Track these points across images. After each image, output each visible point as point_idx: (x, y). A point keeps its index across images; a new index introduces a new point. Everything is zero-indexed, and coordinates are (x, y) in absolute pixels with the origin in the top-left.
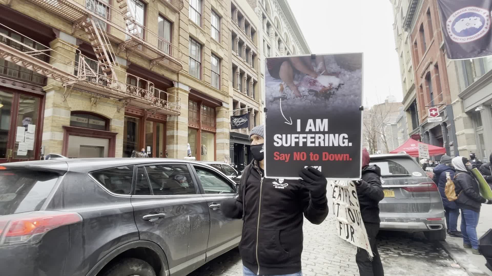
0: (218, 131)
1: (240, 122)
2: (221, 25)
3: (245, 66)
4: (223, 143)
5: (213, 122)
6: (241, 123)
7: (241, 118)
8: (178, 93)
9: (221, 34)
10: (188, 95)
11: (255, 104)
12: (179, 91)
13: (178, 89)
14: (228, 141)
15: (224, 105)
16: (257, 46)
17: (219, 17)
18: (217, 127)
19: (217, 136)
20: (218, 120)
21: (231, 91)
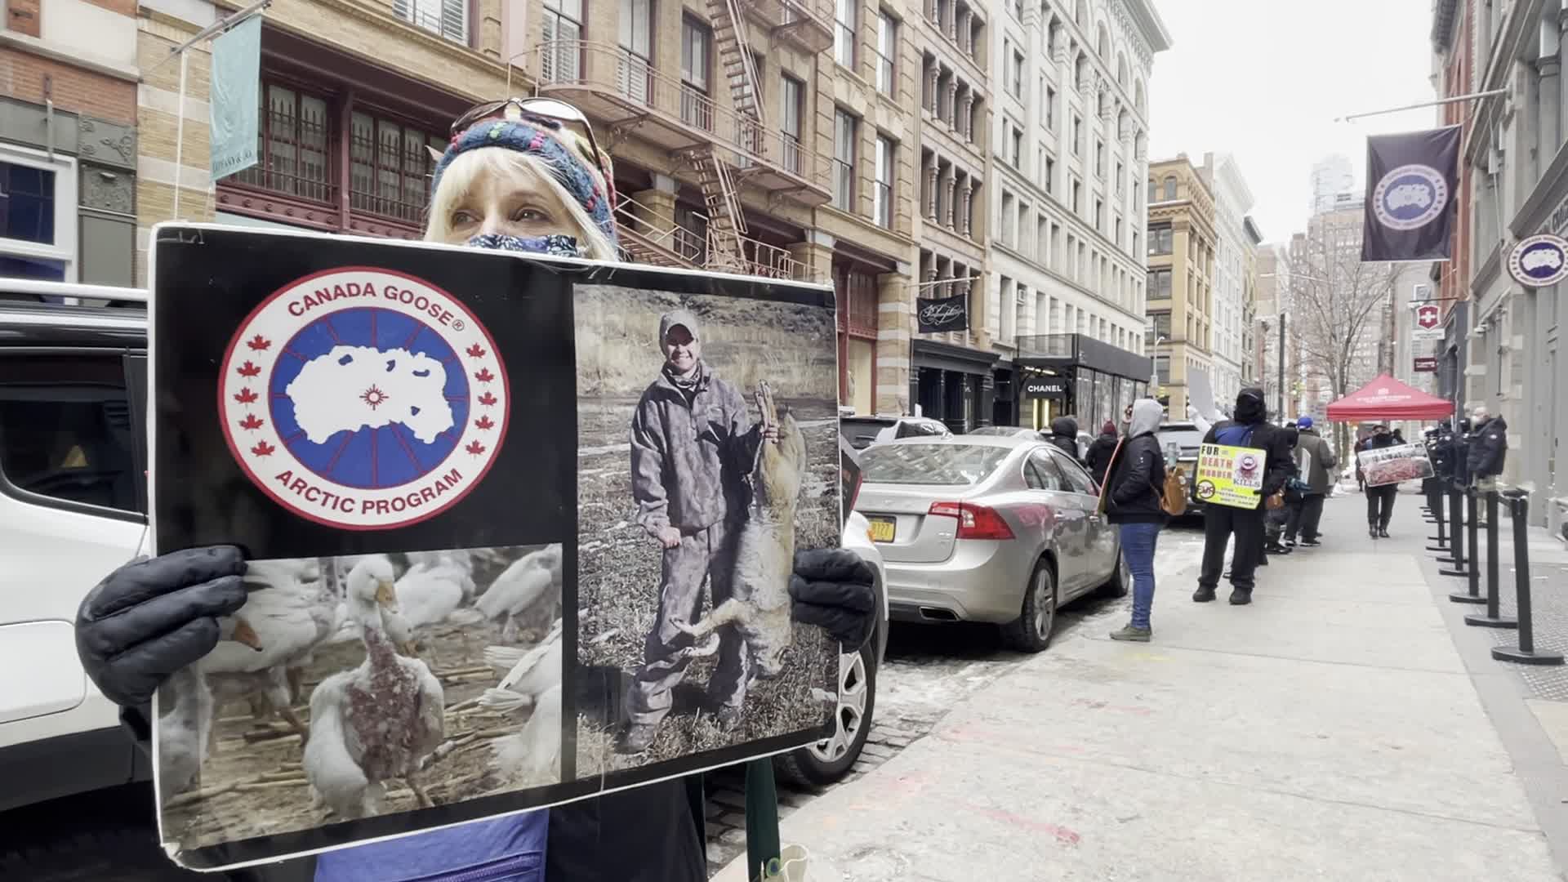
0: (883, 335)
1: (945, 315)
2: (899, 43)
3: (952, 146)
4: (895, 369)
5: (870, 315)
6: (948, 318)
7: (945, 305)
8: (813, 255)
9: (898, 70)
10: (830, 256)
11: (973, 251)
12: (817, 252)
13: (814, 246)
14: (905, 363)
15: (901, 268)
16: (985, 70)
17: (894, 21)
18: (879, 325)
19: (880, 351)
20: (884, 308)
21: (917, 228)
